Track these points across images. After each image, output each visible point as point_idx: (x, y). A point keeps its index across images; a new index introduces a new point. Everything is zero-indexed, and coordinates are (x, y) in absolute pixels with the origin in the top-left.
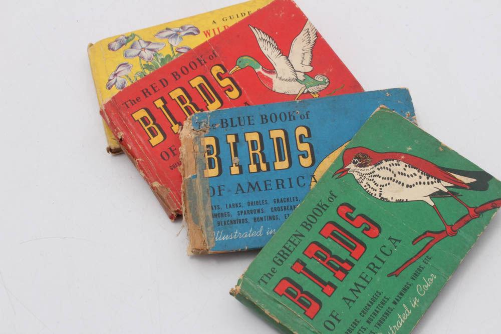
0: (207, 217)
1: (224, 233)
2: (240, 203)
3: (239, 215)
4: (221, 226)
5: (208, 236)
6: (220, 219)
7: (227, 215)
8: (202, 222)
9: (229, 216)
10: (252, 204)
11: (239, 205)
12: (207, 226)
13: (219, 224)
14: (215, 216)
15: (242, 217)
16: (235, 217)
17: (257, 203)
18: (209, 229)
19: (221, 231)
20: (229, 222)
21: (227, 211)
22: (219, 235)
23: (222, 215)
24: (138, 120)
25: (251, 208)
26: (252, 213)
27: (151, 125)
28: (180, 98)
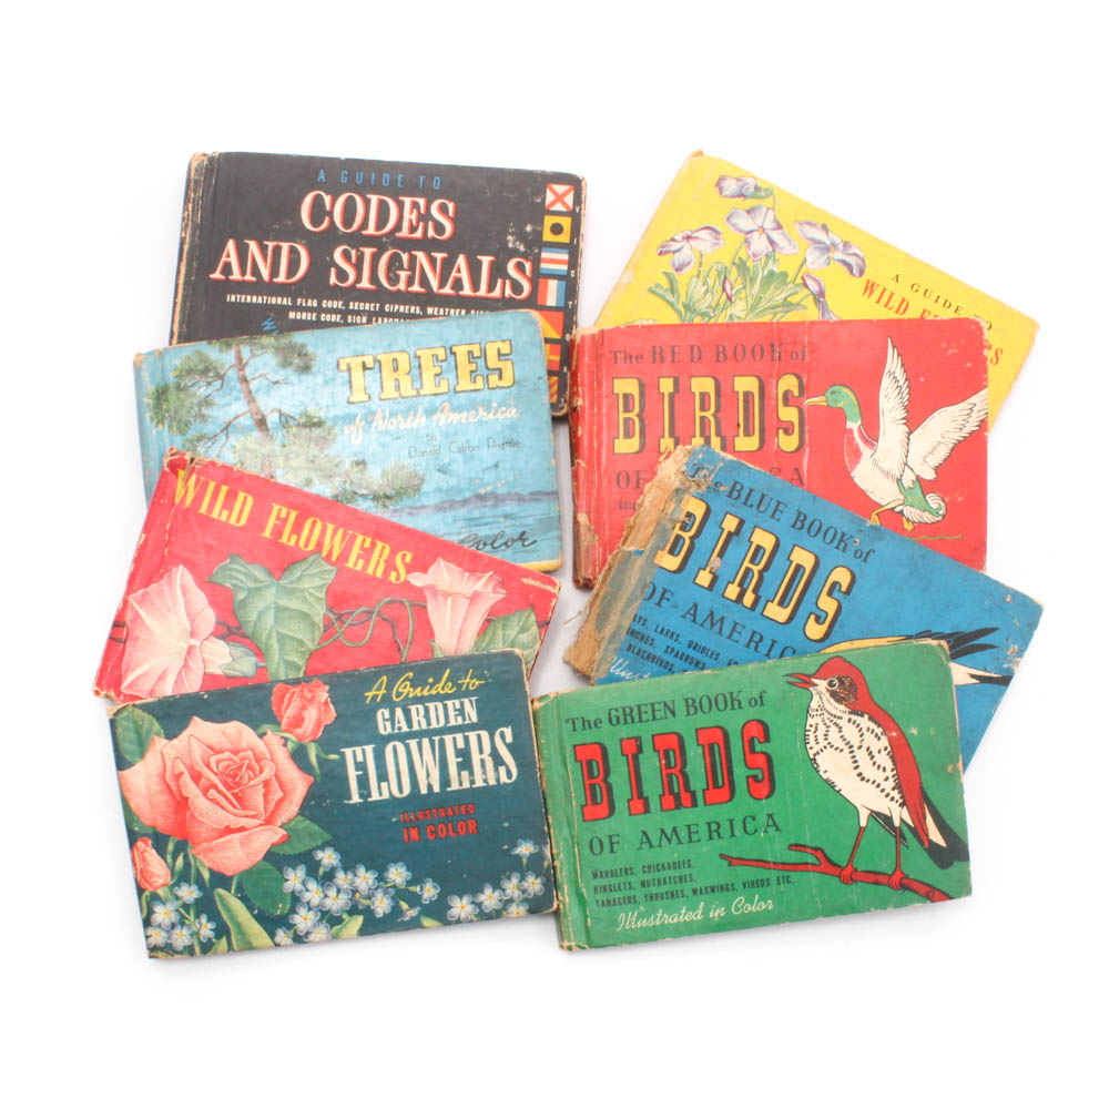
0: (619, 627)
1: (629, 668)
2: (678, 635)
3: (666, 652)
4: (630, 654)
5: (603, 658)
6: (634, 642)
7: (649, 642)
8: (608, 631)
9: (651, 645)
10: (695, 648)
11: (675, 637)
12: (610, 641)
13: (630, 648)
14: (631, 632)
15: (669, 658)
16: (659, 651)
17: (703, 650)
18: (612, 647)
19: (625, 661)
20: (646, 655)
21: (652, 634)
22: (620, 665)
23: (643, 637)
24: (618, 394)
25: (691, 653)
26: (686, 660)
27: (633, 415)
28: (704, 396)
